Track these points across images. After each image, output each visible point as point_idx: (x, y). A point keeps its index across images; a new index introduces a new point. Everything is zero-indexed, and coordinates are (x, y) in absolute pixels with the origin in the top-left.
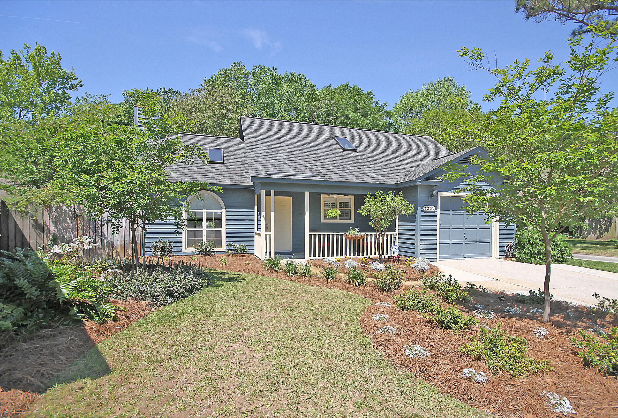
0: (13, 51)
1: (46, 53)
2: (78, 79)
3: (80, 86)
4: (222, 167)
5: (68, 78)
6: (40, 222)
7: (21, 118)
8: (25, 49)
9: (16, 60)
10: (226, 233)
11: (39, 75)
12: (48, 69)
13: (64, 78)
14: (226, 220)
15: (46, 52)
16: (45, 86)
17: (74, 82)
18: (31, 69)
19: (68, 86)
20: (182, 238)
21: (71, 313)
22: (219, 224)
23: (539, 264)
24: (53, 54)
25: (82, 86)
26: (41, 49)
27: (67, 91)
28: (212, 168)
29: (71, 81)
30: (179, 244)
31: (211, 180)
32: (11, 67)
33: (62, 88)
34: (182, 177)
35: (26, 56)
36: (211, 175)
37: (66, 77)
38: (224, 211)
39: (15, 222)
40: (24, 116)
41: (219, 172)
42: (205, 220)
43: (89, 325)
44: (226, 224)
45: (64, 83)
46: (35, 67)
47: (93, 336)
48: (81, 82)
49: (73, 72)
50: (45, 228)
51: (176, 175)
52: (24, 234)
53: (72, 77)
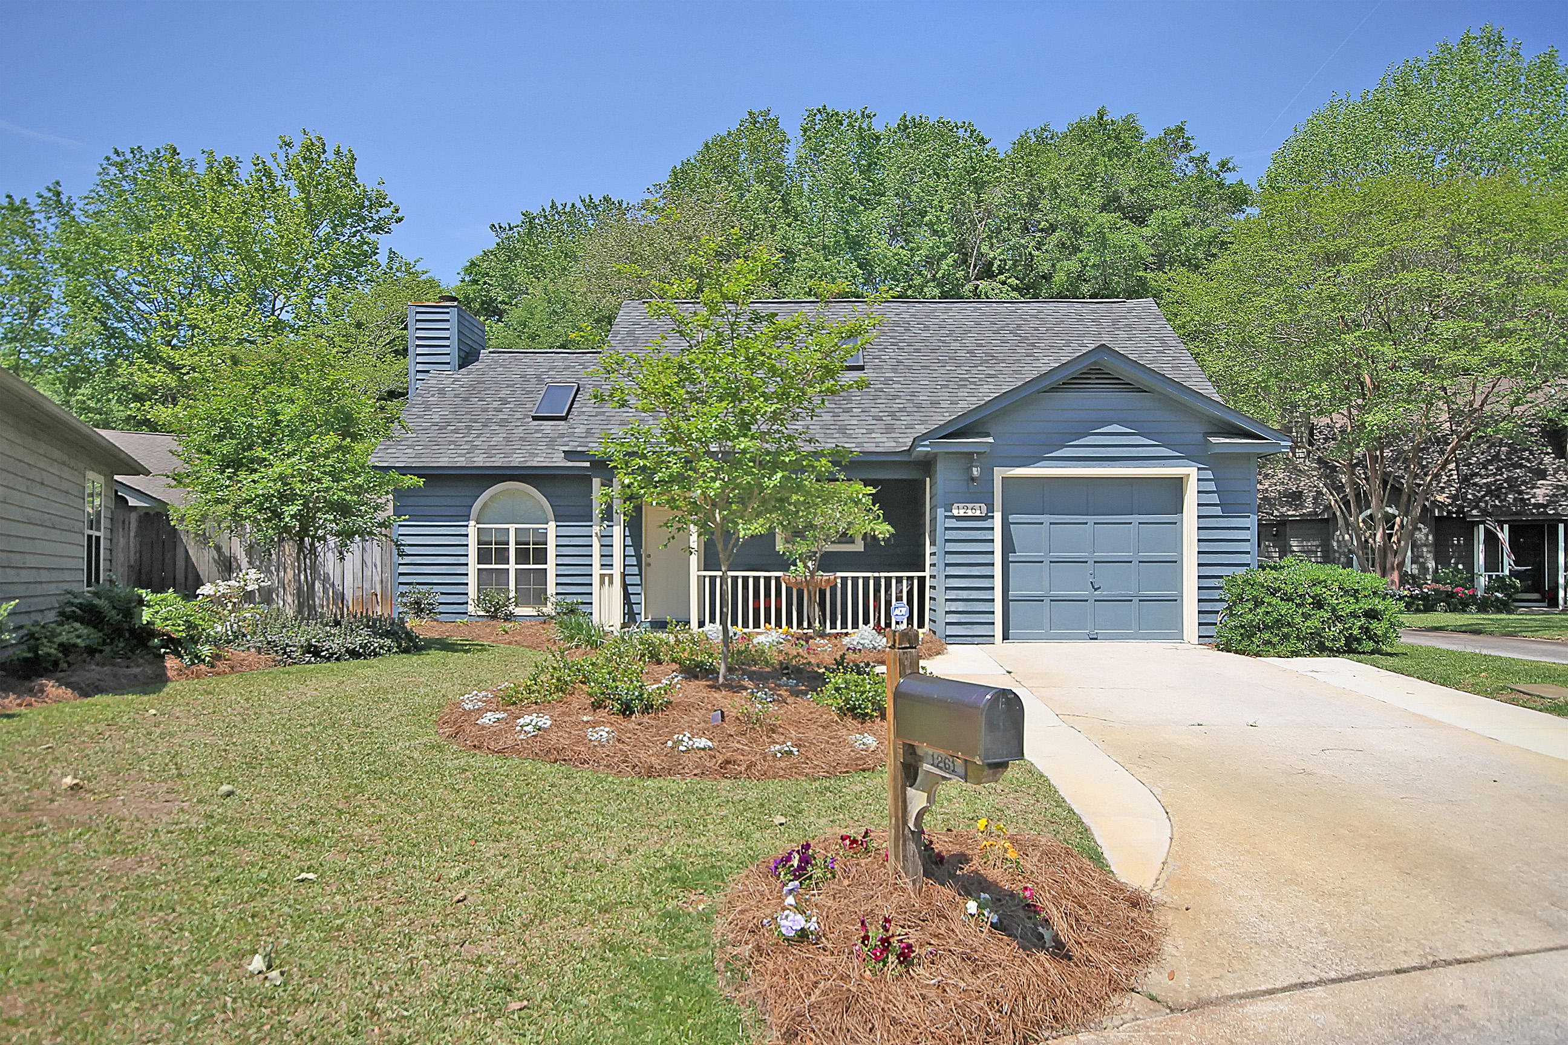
0: (258, 159)
1: (324, 152)
2: (391, 203)
3: (397, 222)
4: (560, 428)
5: (371, 205)
6: (225, 550)
7: (276, 313)
8: (281, 147)
9: (263, 178)
10: (557, 575)
11: (309, 206)
12: (328, 191)
13: (362, 207)
14: (557, 546)
15: (323, 149)
16: (324, 229)
17: (385, 212)
18: (295, 194)
19: (371, 224)
20: (467, 584)
21: (150, 644)
22: (541, 556)
24: (338, 153)
25: (400, 220)
26: (312, 144)
27: (373, 237)
28: (537, 431)
29: (378, 211)
30: (461, 599)
31: (523, 459)
32: (253, 197)
33: (359, 231)
34: (468, 455)
35: (284, 165)
36: (529, 447)
37: (367, 203)
38: (552, 525)
39: (187, 551)
40: (282, 309)
41: (548, 439)
42: (510, 546)
43: (171, 663)
44: (557, 556)
45: (363, 219)
46: (302, 187)
47: (170, 674)
48: (397, 210)
49: (381, 188)
50: (234, 565)
51: (459, 451)
52: (200, 573)
53: (380, 201)
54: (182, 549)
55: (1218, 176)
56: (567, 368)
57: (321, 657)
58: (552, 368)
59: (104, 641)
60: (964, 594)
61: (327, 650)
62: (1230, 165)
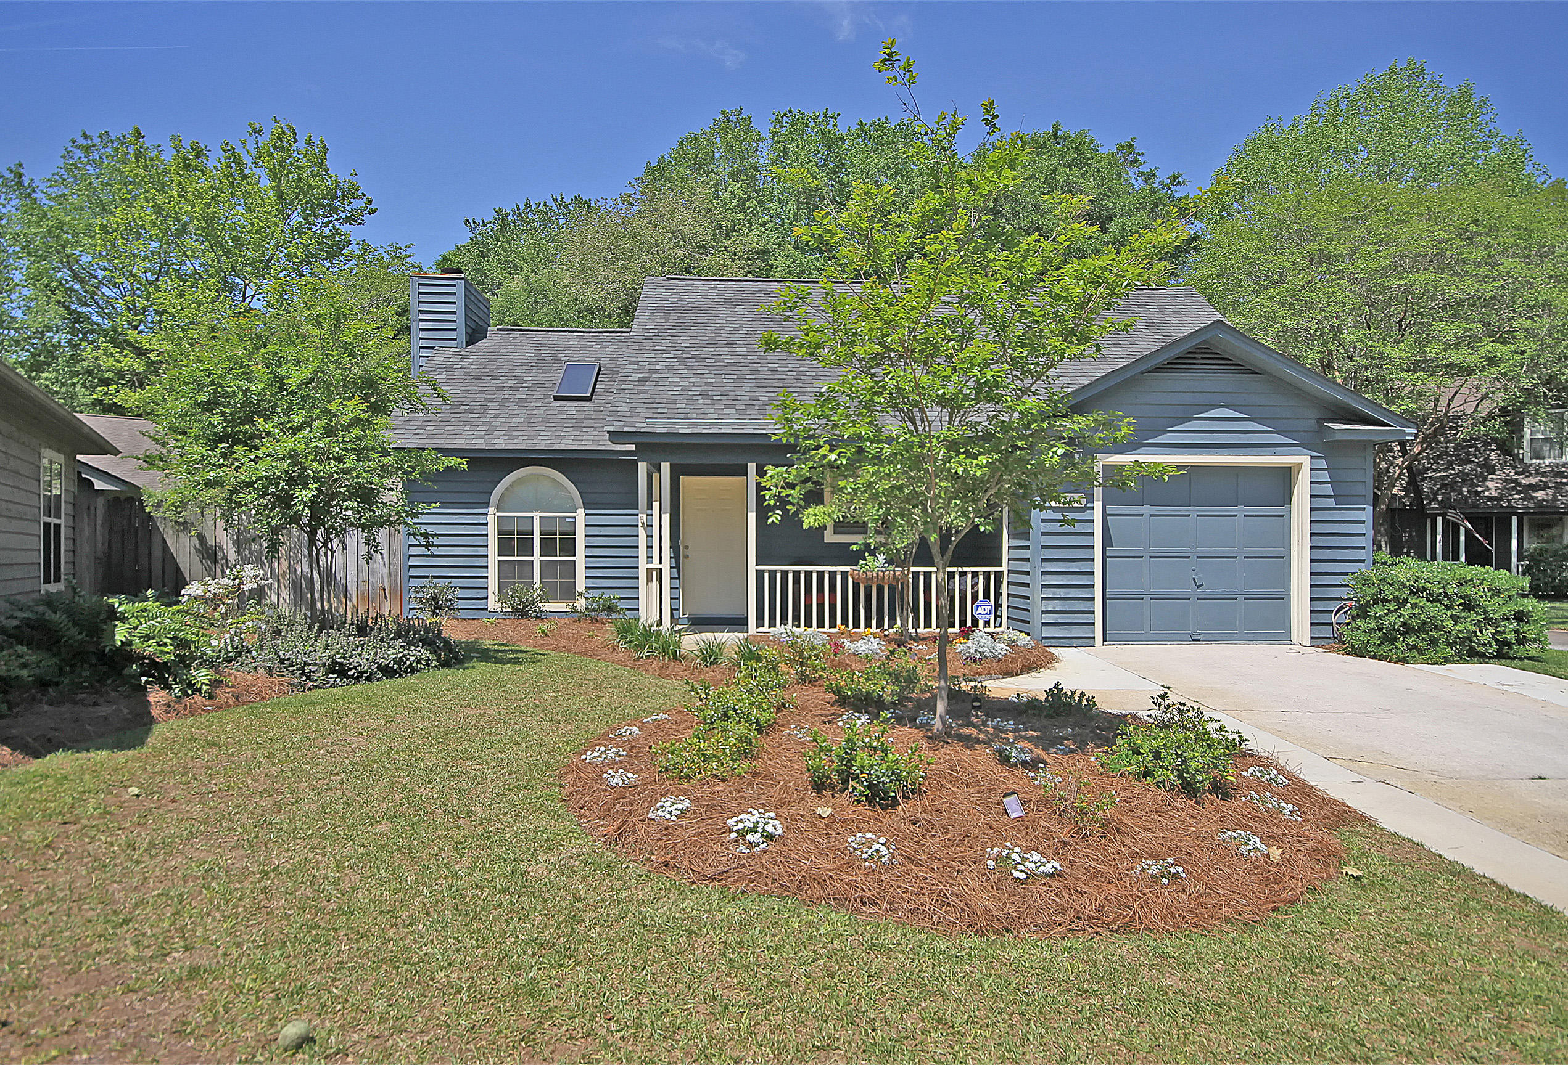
0: (227, 144)
1: (296, 141)
2: (364, 195)
3: (370, 214)
4: (585, 409)
5: (343, 196)
7: (247, 301)
8: (251, 135)
9: (233, 165)
10: (586, 568)
11: (280, 195)
12: (299, 180)
13: (334, 197)
14: (586, 536)
15: (294, 138)
16: (296, 219)
17: (357, 204)
18: (266, 183)
19: (343, 215)
20: (487, 577)
21: (126, 672)
22: (569, 547)
23: (1404, 661)
24: (309, 143)
25: (374, 211)
26: (283, 132)
27: (344, 228)
28: (561, 412)
29: (350, 202)
30: (480, 594)
31: (549, 442)
32: (221, 183)
33: (332, 221)
34: (486, 437)
35: (254, 153)
36: (554, 429)
37: (339, 194)
38: (581, 512)
39: (164, 541)
40: (253, 296)
41: (574, 421)
42: (535, 536)
43: (156, 696)
44: (586, 547)
45: (335, 210)
46: (273, 175)
47: (155, 712)
48: (370, 202)
49: (354, 180)
50: (220, 555)
51: (476, 433)
52: (180, 565)
53: (352, 193)
54: (159, 539)
55: (1169, 189)
56: (584, 347)
57: (348, 677)
58: (568, 347)
59: (61, 669)
60: (1061, 593)
61: (355, 668)
62: (1181, 180)
